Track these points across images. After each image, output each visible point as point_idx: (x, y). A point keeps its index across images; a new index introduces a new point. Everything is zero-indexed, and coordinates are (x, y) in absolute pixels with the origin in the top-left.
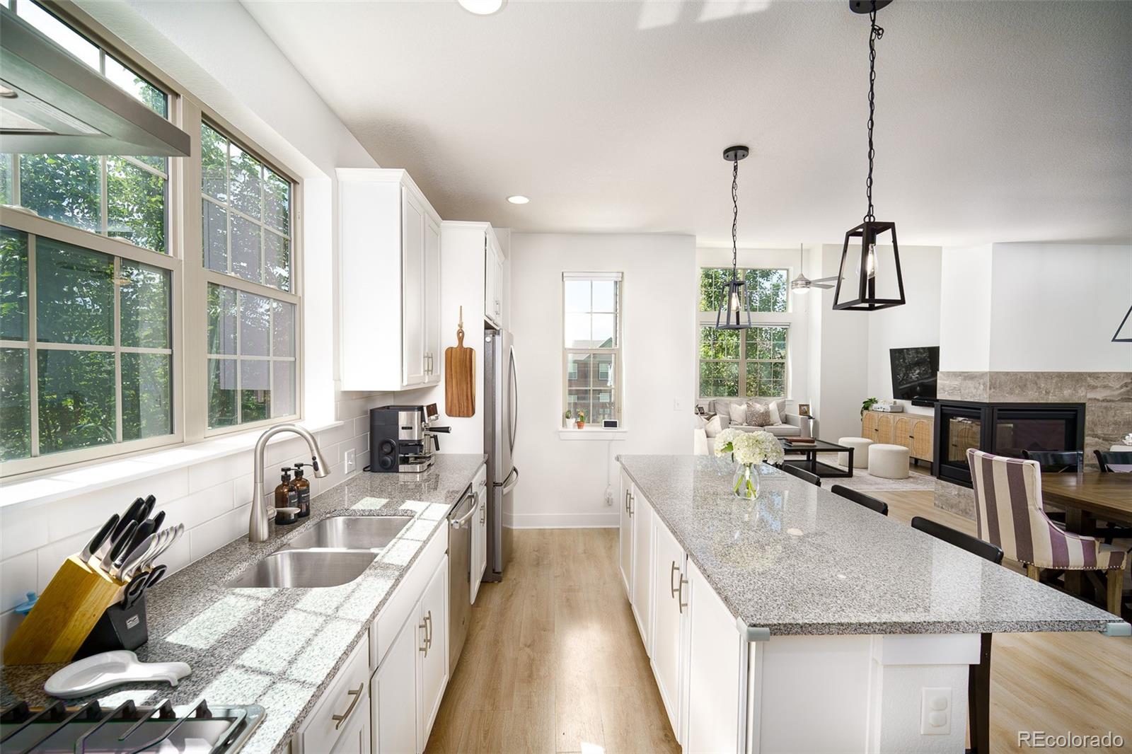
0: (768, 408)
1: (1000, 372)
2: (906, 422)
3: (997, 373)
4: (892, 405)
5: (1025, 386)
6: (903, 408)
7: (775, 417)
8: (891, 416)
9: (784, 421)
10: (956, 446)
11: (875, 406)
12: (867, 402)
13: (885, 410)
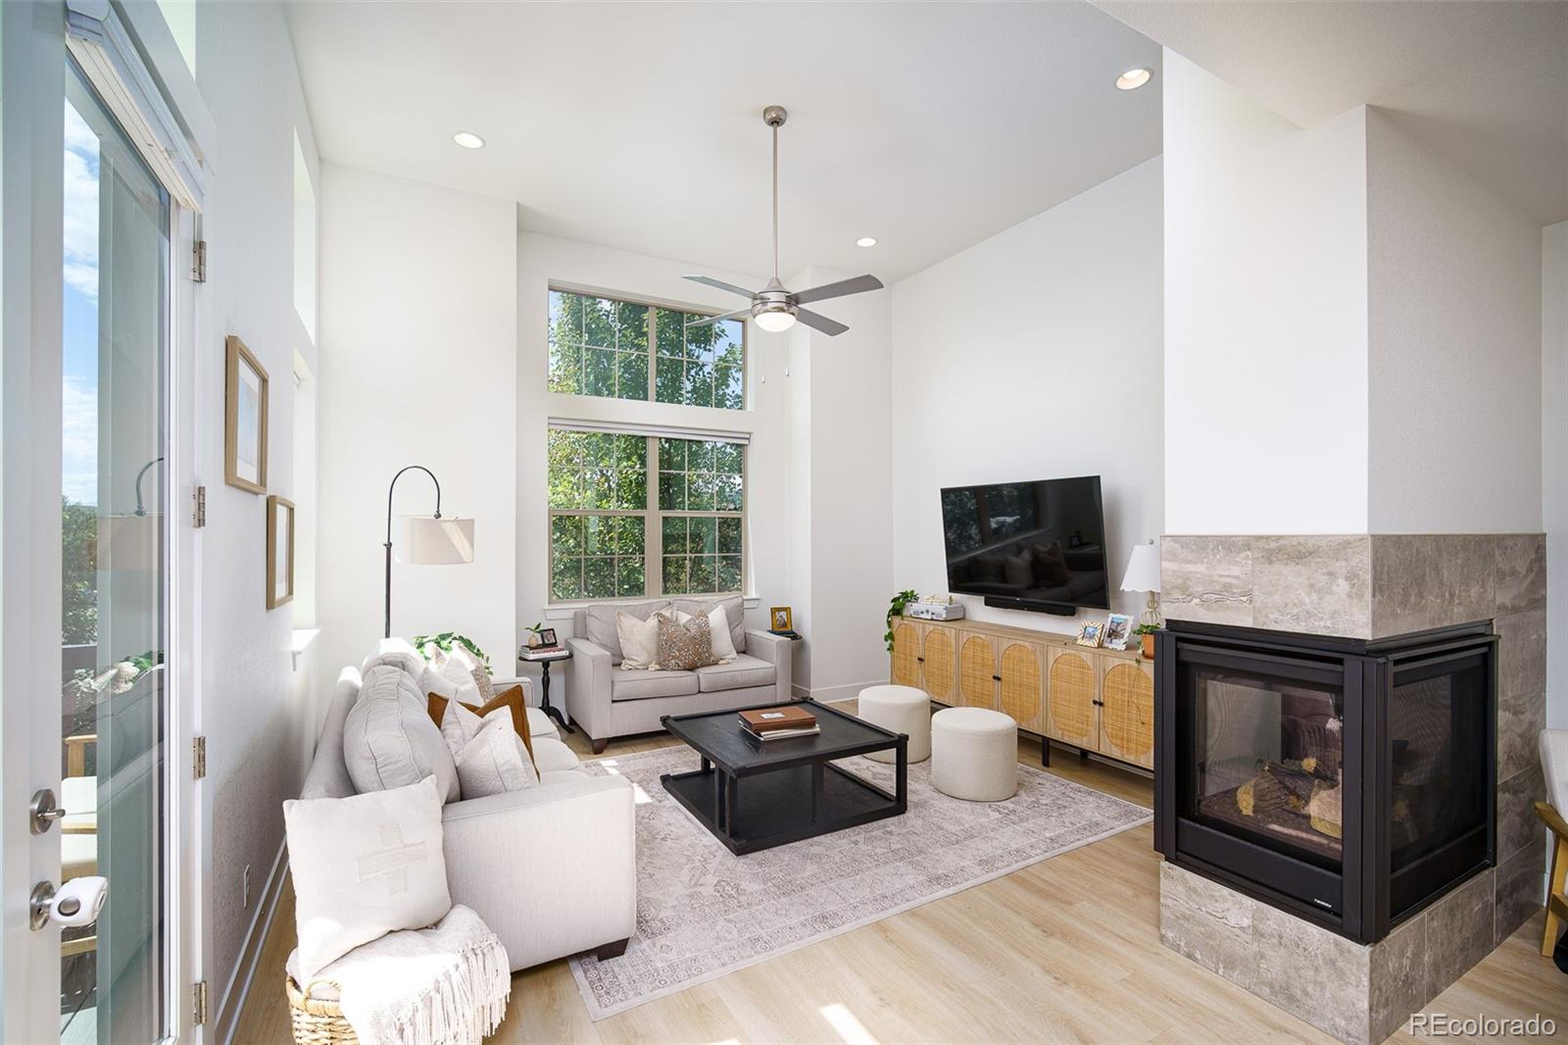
0: (707, 624)
2: (983, 646)
4: (947, 605)
7: (723, 643)
8: (947, 630)
9: (743, 649)
10: (1101, 704)
11: (912, 608)
12: (898, 598)
13: (934, 618)
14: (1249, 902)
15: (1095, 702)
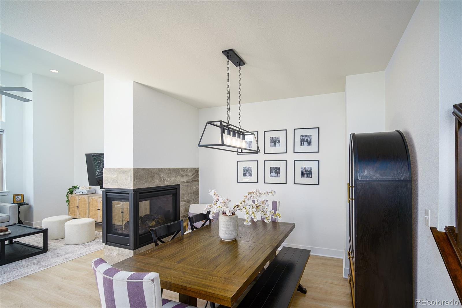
1: (140, 168)
2: (95, 201)
3: (138, 168)
4: (88, 189)
5: (154, 176)
6: (95, 191)
8: (86, 197)
10: (123, 212)
11: (76, 191)
12: (71, 188)
13: (83, 193)
14: (117, 248)
15: (121, 212)
